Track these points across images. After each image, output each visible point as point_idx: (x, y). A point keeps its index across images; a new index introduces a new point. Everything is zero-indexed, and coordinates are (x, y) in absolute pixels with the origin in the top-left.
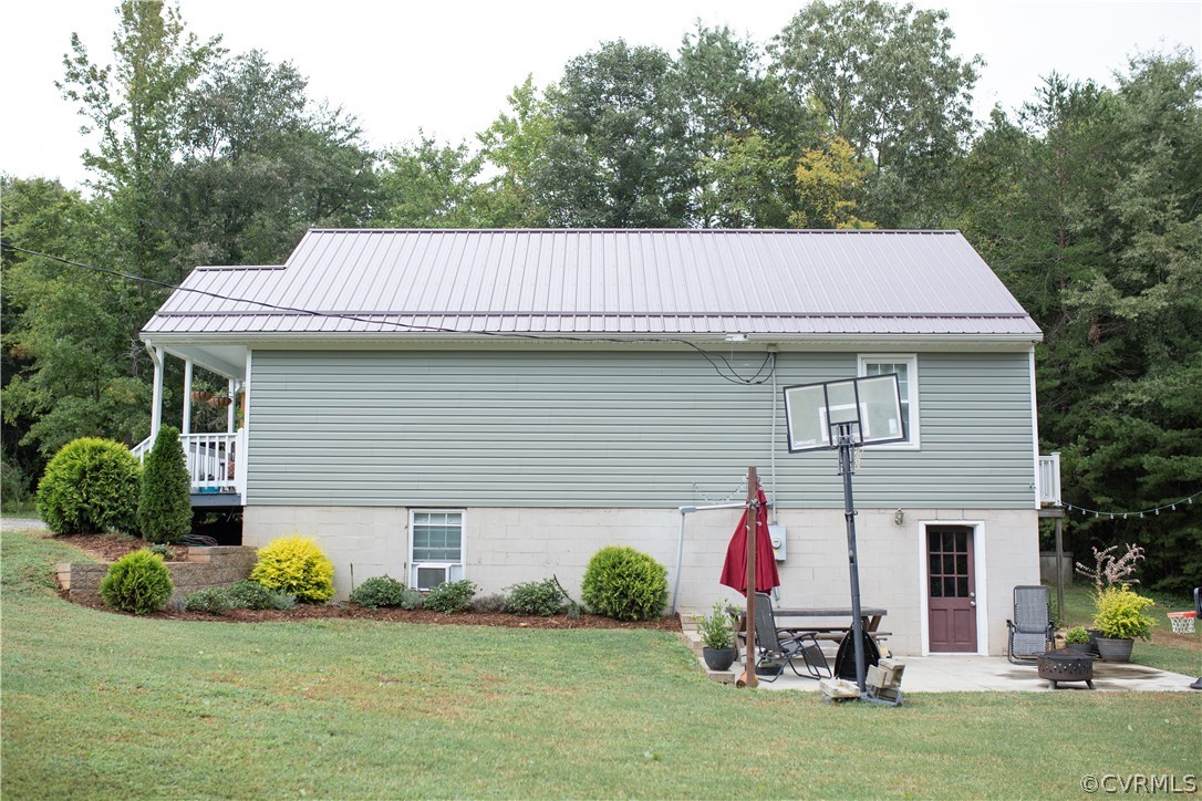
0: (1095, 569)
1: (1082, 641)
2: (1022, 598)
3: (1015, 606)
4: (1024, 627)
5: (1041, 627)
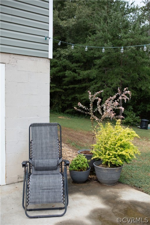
1: (84, 168)
2: (36, 135)
3: (30, 143)
4: (38, 162)
5: (53, 162)
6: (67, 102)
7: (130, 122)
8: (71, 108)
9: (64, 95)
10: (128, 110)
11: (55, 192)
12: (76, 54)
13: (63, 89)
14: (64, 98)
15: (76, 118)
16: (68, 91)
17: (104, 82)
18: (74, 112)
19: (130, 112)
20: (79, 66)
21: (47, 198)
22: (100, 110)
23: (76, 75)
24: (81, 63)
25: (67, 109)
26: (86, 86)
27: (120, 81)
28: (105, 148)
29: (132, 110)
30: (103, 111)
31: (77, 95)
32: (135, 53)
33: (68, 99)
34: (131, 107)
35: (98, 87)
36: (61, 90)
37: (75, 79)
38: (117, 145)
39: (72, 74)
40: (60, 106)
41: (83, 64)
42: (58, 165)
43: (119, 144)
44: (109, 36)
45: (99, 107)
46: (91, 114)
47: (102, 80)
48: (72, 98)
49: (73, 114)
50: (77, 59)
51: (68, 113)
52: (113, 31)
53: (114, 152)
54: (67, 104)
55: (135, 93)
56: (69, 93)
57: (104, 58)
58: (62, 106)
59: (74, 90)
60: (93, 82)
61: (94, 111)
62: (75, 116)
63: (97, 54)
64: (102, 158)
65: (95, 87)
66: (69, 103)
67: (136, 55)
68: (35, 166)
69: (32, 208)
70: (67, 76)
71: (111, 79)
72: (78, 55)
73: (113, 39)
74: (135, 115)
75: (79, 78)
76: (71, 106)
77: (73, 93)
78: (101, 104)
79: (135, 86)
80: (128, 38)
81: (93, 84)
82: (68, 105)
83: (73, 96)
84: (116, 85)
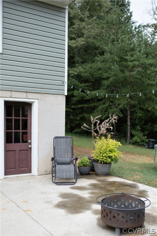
0: (91, 127)
1: (87, 165)
2: (58, 143)
3: (54, 148)
4: (59, 160)
5: (68, 159)
6: (75, 122)
7: (137, 142)
8: (80, 128)
9: (72, 115)
10: (136, 130)
11: (70, 173)
12: (85, 74)
13: (72, 109)
14: (73, 118)
15: (84, 138)
16: (76, 110)
17: (112, 102)
18: (83, 132)
19: (138, 132)
20: (87, 86)
21: (66, 176)
22: (98, 129)
23: (84, 94)
24: (89, 83)
25: (75, 129)
26: (95, 106)
27: (127, 102)
28: (100, 153)
29: (140, 130)
30: (100, 130)
31: (85, 115)
32: (141, 75)
33: (77, 119)
34: (138, 127)
35: (106, 107)
36: (70, 110)
37: (84, 98)
38: (107, 150)
39: (81, 94)
40: (68, 126)
41: (91, 83)
42: (71, 161)
43: (108, 150)
44: (116, 58)
45: (98, 127)
46: (93, 131)
47: (110, 100)
48: (80, 118)
49: (81, 134)
50: (86, 79)
51: (76, 133)
52: (120, 53)
53: (106, 155)
54: (76, 123)
55: (142, 114)
56: (78, 112)
57: (111, 79)
58: (70, 126)
59: (82, 110)
60: (101, 102)
61: (95, 130)
62: (83, 136)
63: (105, 75)
64: (98, 158)
65: (103, 107)
66: (77, 122)
67: (143, 77)
68: (58, 162)
69: (57, 182)
70: (75, 96)
71: (119, 99)
72: (87, 75)
73: (120, 61)
74: (142, 135)
75: (88, 98)
76: (79, 126)
77: (81, 113)
78: (99, 124)
79: (141, 107)
80: (134, 60)
81: (101, 104)
82: (76, 125)
83: (81, 116)
84: (123, 105)
